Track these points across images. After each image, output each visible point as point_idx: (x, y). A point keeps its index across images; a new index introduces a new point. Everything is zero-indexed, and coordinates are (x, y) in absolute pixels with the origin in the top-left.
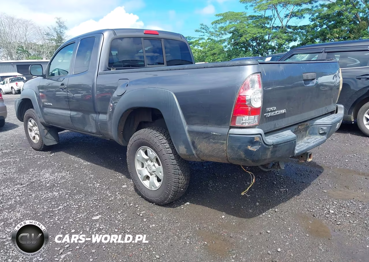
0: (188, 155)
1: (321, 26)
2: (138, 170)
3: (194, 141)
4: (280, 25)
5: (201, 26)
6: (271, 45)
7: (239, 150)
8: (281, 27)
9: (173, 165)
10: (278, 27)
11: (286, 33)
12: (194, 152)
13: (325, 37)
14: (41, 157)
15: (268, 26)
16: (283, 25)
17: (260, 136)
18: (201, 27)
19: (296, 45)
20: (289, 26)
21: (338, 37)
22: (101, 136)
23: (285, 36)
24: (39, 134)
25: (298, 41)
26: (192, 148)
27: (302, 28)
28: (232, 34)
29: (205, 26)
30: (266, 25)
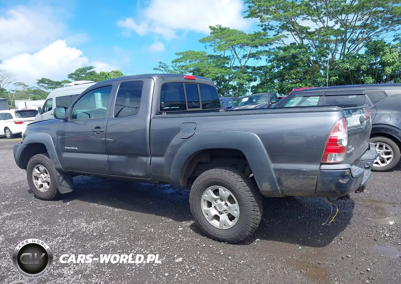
0: (271, 192)
1: (278, 68)
2: (204, 210)
3: (281, 178)
4: (239, 65)
5: (159, 64)
6: (232, 85)
7: (330, 184)
8: (240, 67)
9: (252, 202)
10: (236, 67)
11: (245, 73)
12: (279, 188)
13: (283, 78)
14: (56, 207)
15: (229, 66)
16: (242, 65)
17: (349, 170)
18: (160, 66)
19: (256, 85)
20: (247, 66)
21: (295, 78)
22: (150, 179)
23: (245, 76)
24: (50, 181)
25: (258, 81)
26: (277, 184)
27: (260, 68)
28: (192, 73)
29: (163, 65)
30: (226, 65)
